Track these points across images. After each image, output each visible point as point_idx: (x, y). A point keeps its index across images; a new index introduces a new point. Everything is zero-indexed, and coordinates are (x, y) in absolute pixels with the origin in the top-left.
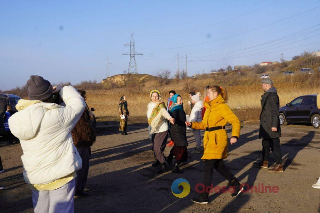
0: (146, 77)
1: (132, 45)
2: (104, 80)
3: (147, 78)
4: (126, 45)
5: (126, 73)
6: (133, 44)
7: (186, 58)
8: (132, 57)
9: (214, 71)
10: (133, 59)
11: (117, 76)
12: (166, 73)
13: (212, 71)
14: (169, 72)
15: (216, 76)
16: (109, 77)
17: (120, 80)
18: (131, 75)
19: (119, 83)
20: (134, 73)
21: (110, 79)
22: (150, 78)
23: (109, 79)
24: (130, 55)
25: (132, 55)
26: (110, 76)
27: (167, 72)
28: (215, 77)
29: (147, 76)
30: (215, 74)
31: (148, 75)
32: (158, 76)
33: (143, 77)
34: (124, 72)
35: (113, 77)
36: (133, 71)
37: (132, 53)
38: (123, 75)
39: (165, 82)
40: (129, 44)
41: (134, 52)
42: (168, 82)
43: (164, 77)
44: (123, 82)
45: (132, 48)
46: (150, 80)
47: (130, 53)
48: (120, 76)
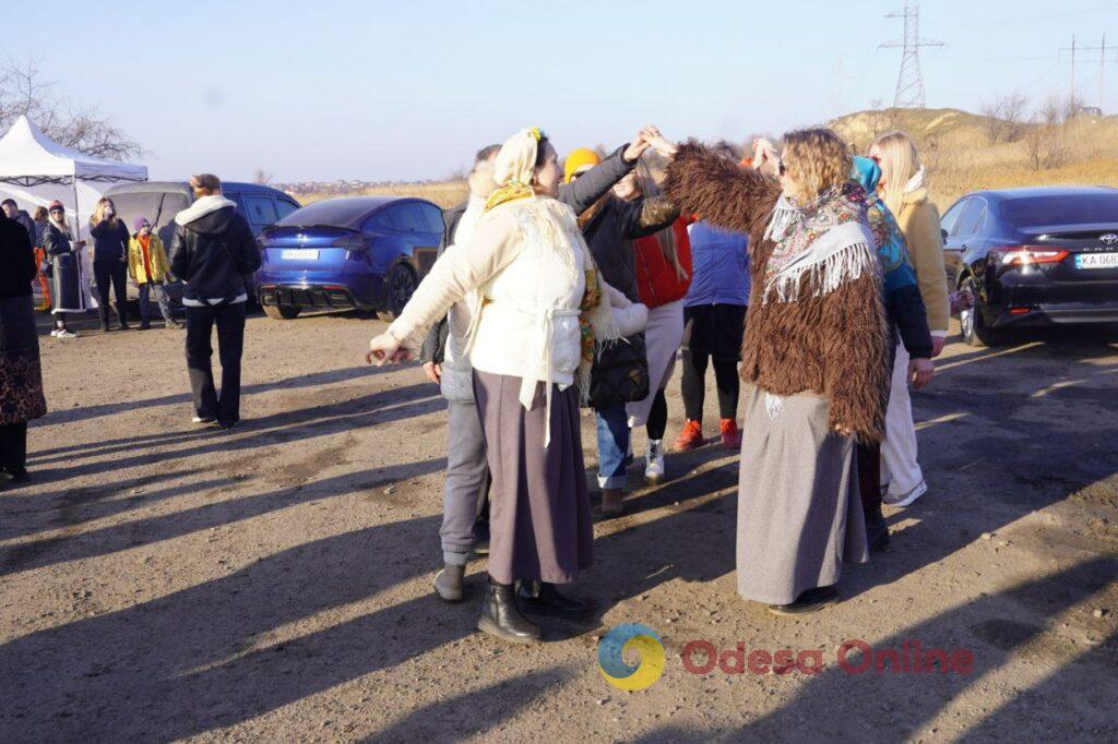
0: (948, 119)
1: (910, 15)
3: (952, 123)
4: (890, 16)
5: (882, 108)
6: (914, 13)
7: (1100, 51)
8: (907, 55)
10: (910, 61)
11: (854, 115)
12: (1009, 104)
14: (1023, 102)
16: (832, 122)
17: (865, 129)
18: (900, 114)
19: (858, 139)
20: (911, 107)
22: (963, 119)
24: (902, 48)
25: (908, 48)
27: (1014, 98)
29: (952, 114)
31: (955, 111)
32: (983, 114)
33: (938, 116)
35: (843, 120)
36: (908, 99)
37: (911, 41)
38: (873, 113)
39: (1006, 132)
40: (902, 13)
41: (917, 38)
42: (1016, 132)
43: (1003, 117)
44: (872, 135)
45: (910, 23)
46: (959, 125)
47: (902, 43)
48: (863, 116)
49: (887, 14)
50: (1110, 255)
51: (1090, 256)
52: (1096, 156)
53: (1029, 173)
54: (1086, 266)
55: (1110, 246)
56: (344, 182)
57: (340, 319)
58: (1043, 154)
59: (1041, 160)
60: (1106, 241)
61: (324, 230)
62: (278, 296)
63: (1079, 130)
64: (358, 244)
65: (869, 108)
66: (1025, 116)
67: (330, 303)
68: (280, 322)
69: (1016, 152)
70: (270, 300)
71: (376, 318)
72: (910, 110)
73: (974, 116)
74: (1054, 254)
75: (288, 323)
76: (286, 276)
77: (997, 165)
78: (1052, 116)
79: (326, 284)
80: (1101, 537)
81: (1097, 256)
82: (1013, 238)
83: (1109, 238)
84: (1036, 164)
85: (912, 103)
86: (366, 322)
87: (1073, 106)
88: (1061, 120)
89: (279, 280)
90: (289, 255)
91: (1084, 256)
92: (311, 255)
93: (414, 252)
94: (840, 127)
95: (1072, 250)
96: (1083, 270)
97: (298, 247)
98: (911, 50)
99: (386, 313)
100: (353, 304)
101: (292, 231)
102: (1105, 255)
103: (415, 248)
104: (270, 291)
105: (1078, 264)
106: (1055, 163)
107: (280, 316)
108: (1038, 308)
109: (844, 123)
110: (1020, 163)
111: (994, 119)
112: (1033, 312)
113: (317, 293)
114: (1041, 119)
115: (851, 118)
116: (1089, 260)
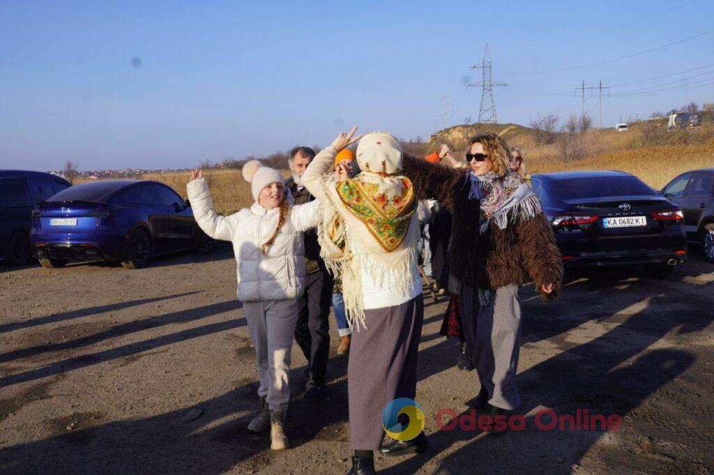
0: (511, 130)
1: (486, 67)
2: (432, 136)
3: (513, 132)
4: (474, 67)
5: (471, 123)
6: (488, 66)
7: (599, 89)
8: (485, 91)
9: (658, 115)
10: (487, 95)
11: (454, 128)
12: (547, 121)
13: (654, 116)
14: (555, 120)
15: (658, 125)
16: (441, 132)
17: (461, 136)
18: (481, 128)
19: (457, 142)
20: (489, 123)
21: (442, 135)
22: (520, 130)
23: (440, 134)
24: (482, 87)
25: (485, 87)
26: (443, 129)
27: (550, 118)
28: (656, 127)
29: (513, 127)
30: (657, 120)
31: (515, 125)
32: (531, 127)
33: (505, 129)
34: (466, 119)
35: (447, 130)
36: (487, 118)
37: (487, 83)
38: (465, 126)
39: (546, 138)
40: (481, 65)
41: (490, 81)
42: (552, 138)
43: (544, 129)
44: (465, 140)
45: (486, 72)
46: (518, 134)
47: (482, 84)
48: (460, 128)
49: (472, 66)
50: (626, 218)
51: (612, 219)
52: (600, 152)
53: (562, 163)
54: (610, 226)
55: (625, 212)
56: (131, 170)
57: (96, 267)
58: (569, 151)
59: (568, 155)
60: (623, 208)
61: (81, 204)
62: (47, 252)
63: (589, 137)
64: (105, 214)
65: (463, 123)
66: (557, 128)
67: (85, 257)
68: (50, 270)
69: (552, 150)
70: (42, 255)
71: (121, 266)
72: (488, 124)
73: (526, 128)
74: (588, 218)
75: (56, 271)
76: (54, 238)
77: (542, 158)
78: (573, 129)
79: (82, 243)
80: (650, 456)
81: (617, 219)
82: (560, 207)
83: (625, 206)
84: (565, 158)
85: (489, 120)
86: (114, 269)
87: (585, 123)
88: (578, 130)
89: (47, 240)
90: (56, 222)
91: (609, 219)
92: (71, 222)
93: (149, 219)
94: (446, 135)
95: (600, 215)
96: (608, 228)
97: (63, 216)
98: (488, 88)
99: (127, 262)
100: (103, 257)
101: (58, 205)
102: (623, 218)
103: (149, 216)
104: (42, 248)
105: (605, 225)
106: (577, 157)
107: (51, 266)
108: (579, 256)
109: (448, 133)
110: (556, 157)
111: (538, 130)
112: (576, 258)
113: (76, 249)
114: (567, 130)
115: (452, 130)
116: (612, 222)
